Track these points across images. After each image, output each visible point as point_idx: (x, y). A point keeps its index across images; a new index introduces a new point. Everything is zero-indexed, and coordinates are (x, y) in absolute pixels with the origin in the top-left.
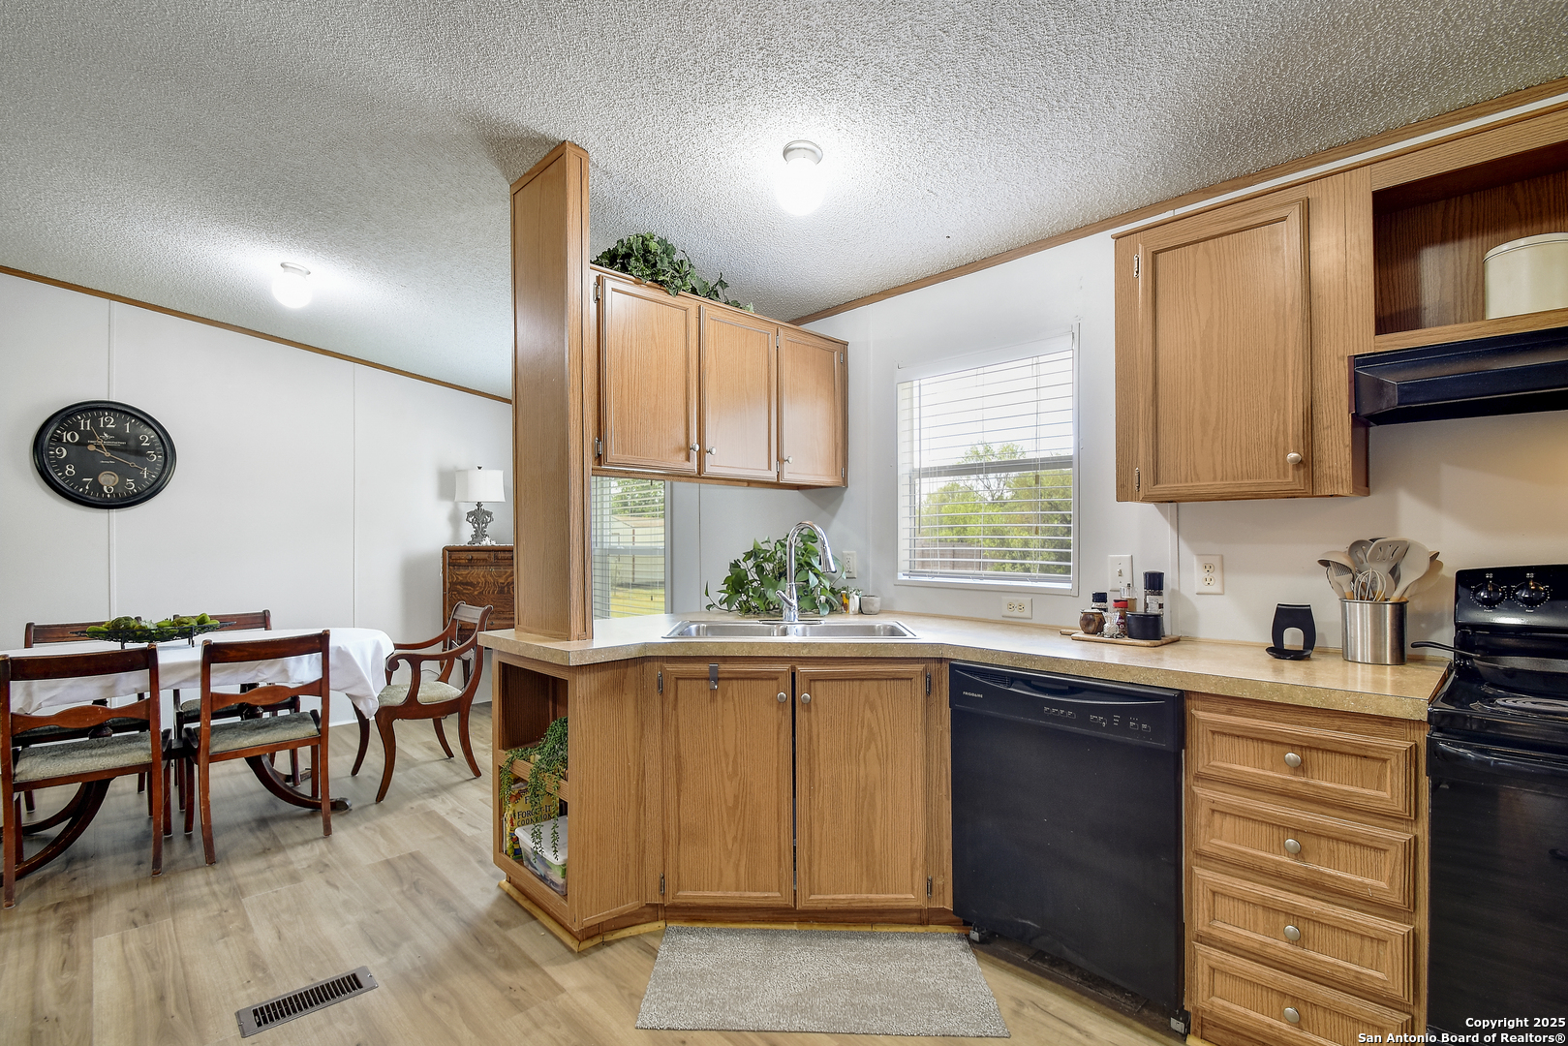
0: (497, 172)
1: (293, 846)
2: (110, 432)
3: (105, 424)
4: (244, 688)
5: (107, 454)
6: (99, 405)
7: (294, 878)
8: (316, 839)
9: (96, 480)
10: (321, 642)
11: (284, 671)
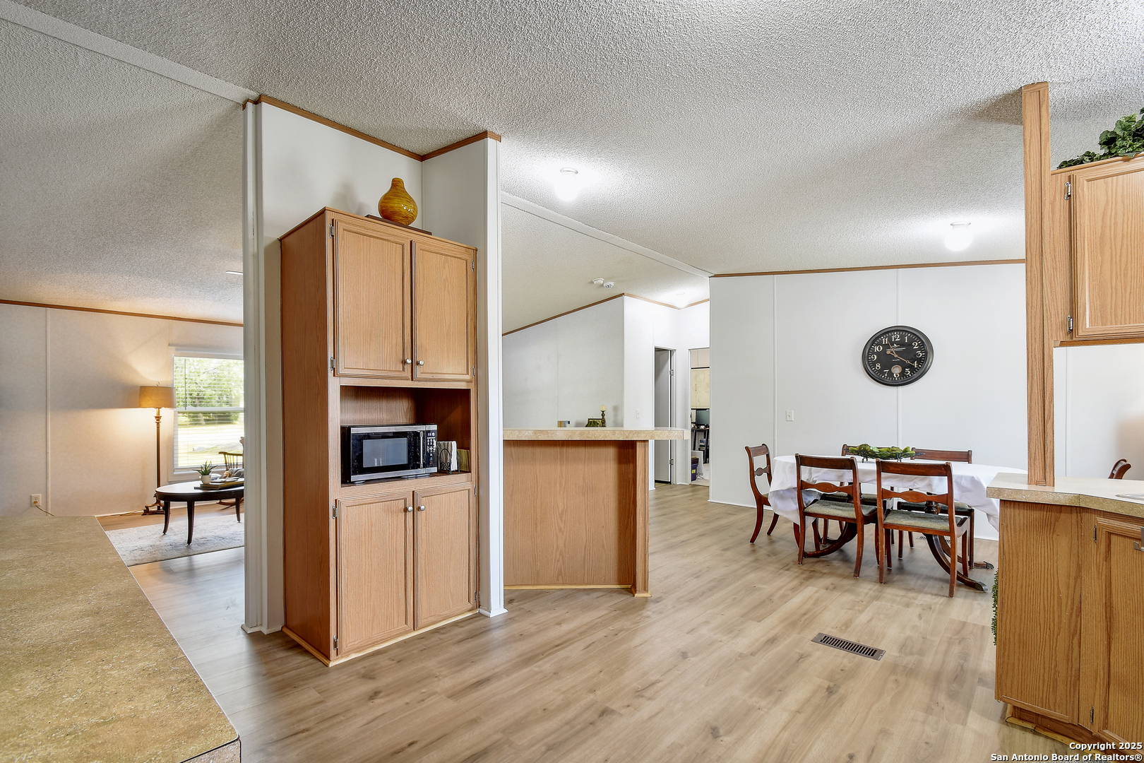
0: (1005, 125)
1: (926, 593)
2: (897, 343)
3: (895, 339)
4: (928, 493)
5: (896, 356)
6: (891, 329)
7: (907, 605)
8: (944, 596)
9: (890, 372)
10: (946, 470)
11: (930, 485)
